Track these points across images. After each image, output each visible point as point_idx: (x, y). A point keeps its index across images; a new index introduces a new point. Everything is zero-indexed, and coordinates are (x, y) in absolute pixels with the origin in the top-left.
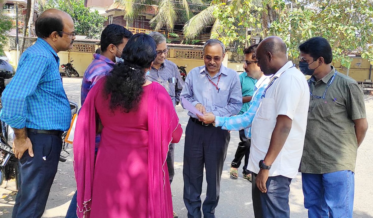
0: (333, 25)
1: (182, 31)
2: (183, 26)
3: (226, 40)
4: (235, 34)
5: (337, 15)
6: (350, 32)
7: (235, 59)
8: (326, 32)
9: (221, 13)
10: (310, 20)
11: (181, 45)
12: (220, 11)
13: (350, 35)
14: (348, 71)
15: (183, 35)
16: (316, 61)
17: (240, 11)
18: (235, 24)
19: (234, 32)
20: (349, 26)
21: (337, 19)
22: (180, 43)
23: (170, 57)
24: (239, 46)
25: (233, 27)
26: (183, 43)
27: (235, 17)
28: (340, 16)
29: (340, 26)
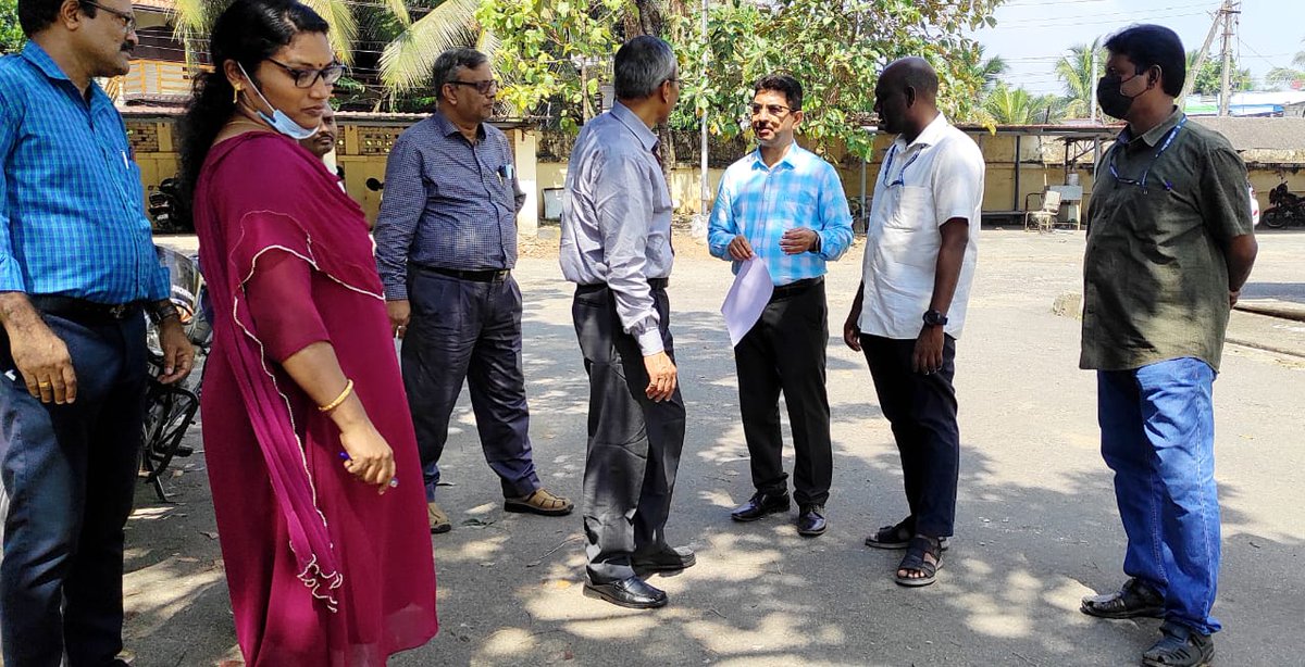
0: (816, 47)
1: (375, 72)
2: (379, 56)
3: (526, 94)
4: (549, 78)
5: (827, 21)
6: (864, 63)
7: (555, 150)
8: (801, 67)
9: (501, 16)
10: (755, 32)
11: (374, 114)
12: (500, 9)
13: (865, 71)
14: (864, 169)
15: (379, 81)
16: (1141, 74)
17: (559, 10)
18: (547, 47)
19: (545, 70)
20: (859, 48)
21: (824, 32)
22: (371, 111)
23: (345, 154)
24: (565, 112)
25: (544, 57)
26: (381, 110)
27: (545, 29)
28: (833, 23)
29: (837, 51)
